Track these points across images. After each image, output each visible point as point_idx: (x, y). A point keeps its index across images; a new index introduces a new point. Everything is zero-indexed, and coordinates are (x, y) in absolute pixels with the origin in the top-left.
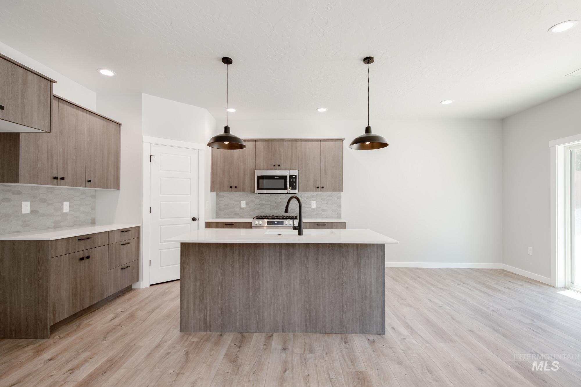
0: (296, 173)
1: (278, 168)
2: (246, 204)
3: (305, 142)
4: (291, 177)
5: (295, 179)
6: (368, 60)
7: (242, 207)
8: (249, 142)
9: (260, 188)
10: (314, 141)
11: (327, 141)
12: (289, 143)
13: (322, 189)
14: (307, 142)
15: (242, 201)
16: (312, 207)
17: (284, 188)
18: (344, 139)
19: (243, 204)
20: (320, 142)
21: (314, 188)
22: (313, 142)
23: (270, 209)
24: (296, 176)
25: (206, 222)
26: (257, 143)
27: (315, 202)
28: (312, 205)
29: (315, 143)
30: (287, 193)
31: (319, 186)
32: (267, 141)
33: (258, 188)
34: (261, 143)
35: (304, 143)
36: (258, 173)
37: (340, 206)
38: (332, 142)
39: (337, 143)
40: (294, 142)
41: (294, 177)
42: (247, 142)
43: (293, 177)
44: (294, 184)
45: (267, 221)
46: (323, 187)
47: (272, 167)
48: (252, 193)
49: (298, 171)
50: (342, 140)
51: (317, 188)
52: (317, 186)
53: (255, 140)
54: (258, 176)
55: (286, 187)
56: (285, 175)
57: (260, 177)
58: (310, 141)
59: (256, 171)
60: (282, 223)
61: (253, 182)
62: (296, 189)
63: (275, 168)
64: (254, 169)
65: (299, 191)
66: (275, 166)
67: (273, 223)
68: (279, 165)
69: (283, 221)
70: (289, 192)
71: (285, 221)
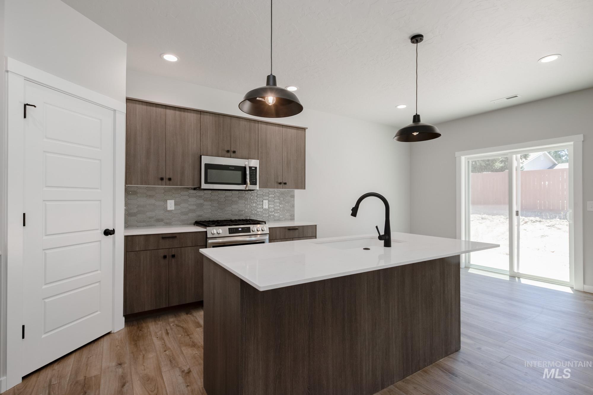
0: (254, 163)
1: (232, 155)
2: (175, 205)
3: (265, 126)
4: (250, 168)
5: (254, 172)
6: (416, 38)
7: (169, 209)
8: (190, 112)
9: (209, 181)
10: (276, 126)
11: (289, 128)
12: (246, 123)
13: (284, 186)
14: (267, 126)
15: (168, 201)
17: (240, 182)
18: (307, 128)
19: (171, 205)
20: (282, 128)
21: (276, 184)
23: (210, 211)
24: (256, 168)
25: (125, 236)
26: (202, 116)
27: (267, 201)
28: (264, 206)
29: (277, 128)
31: (281, 182)
32: (217, 115)
33: (206, 182)
34: (208, 116)
36: (206, 160)
37: (293, 206)
38: (295, 130)
39: (300, 132)
40: (252, 124)
41: (254, 168)
42: (188, 112)
43: (252, 168)
44: (254, 178)
45: (229, 229)
46: (285, 184)
47: (225, 153)
48: (195, 189)
49: (259, 160)
50: (304, 129)
51: (279, 185)
52: (279, 182)
53: (201, 112)
54: (206, 165)
55: (244, 182)
56: (244, 166)
57: (208, 166)
58: (271, 125)
59: (202, 156)
60: (248, 230)
61: (197, 173)
62: (256, 184)
63: (229, 154)
64: (200, 153)
65: (259, 188)
66: (228, 151)
67: (236, 231)
68: (234, 152)
69: (249, 228)
70: (247, 189)
71: (251, 227)
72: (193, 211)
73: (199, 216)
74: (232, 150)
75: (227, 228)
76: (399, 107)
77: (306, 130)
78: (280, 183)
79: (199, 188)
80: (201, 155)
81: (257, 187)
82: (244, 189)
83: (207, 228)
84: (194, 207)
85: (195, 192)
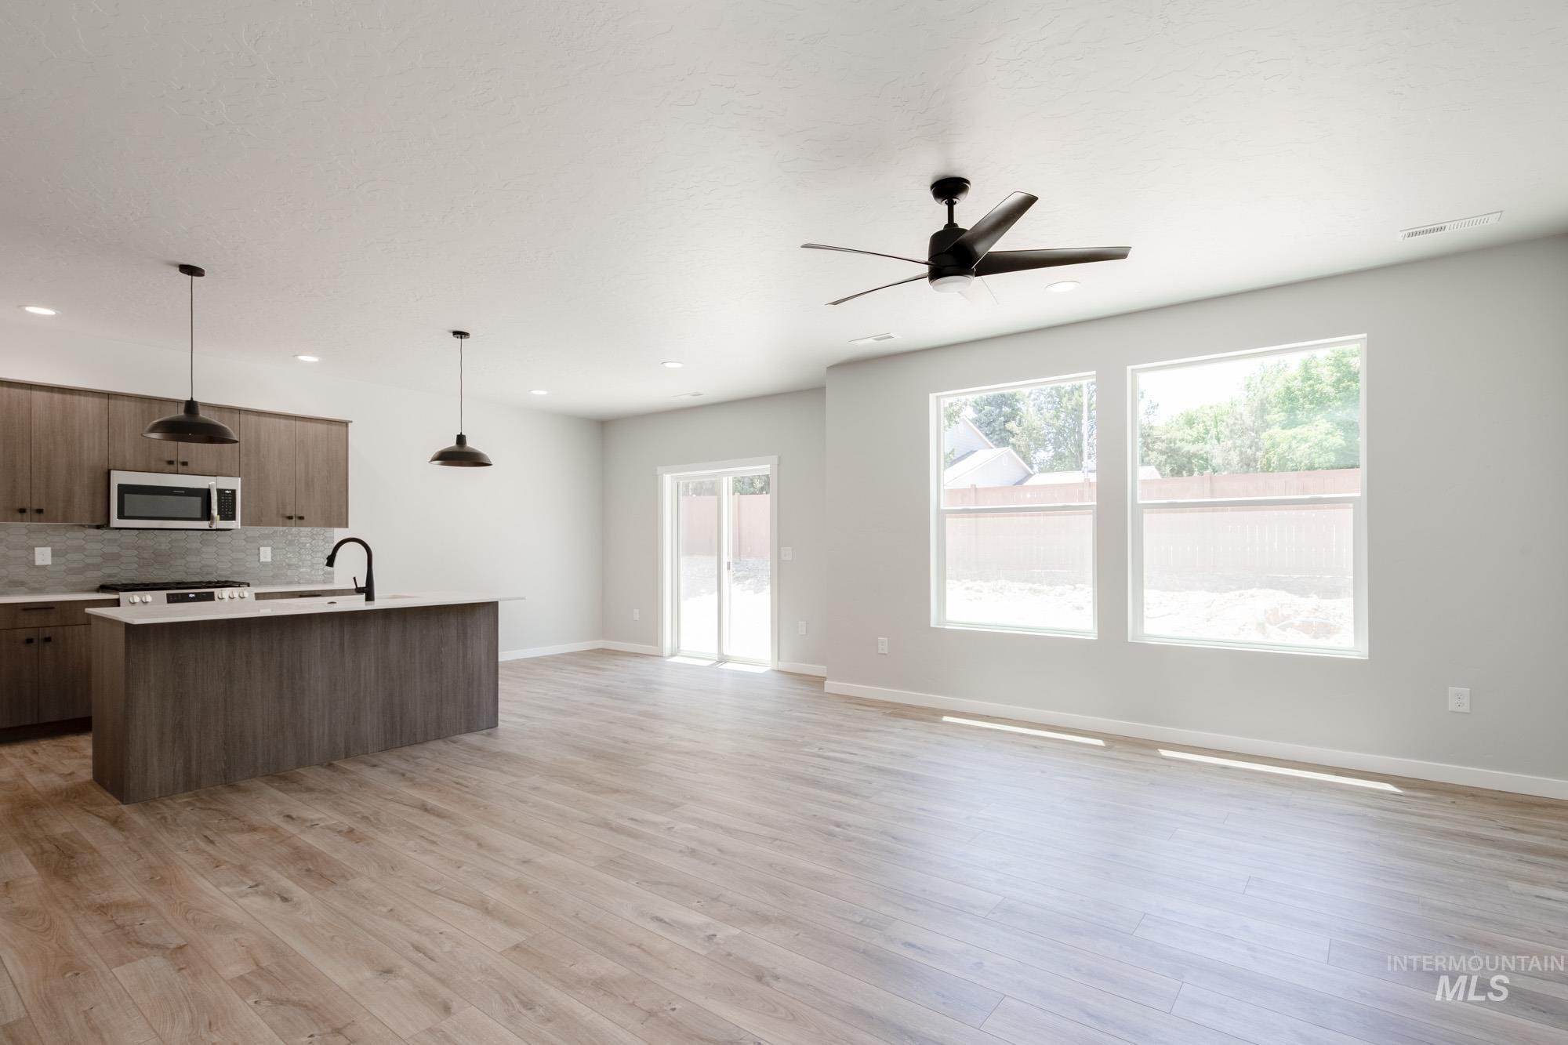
0: (234, 483)
1: (181, 468)
2: (52, 556)
3: (257, 417)
4: (220, 492)
5: (231, 498)
6: (460, 336)
7: (39, 562)
8: (86, 396)
9: (126, 514)
10: (280, 418)
11: (311, 422)
13: (298, 521)
14: (261, 418)
15: (36, 548)
16: (262, 560)
17: (199, 516)
18: (351, 422)
19: (43, 556)
20: (293, 422)
21: (281, 519)
22: (277, 420)
24: (234, 491)
26: (112, 402)
27: (269, 549)
28: (261, 557)
29: (283, 422)
30: (209, 528)
31: (293, 514)
32: (146, 401)
33: (121, 516)
34: (126, 403)
35: (252, 418)
36: (119, 478)
38: (324, 424)
39: (335, 428)
40: (227, 415)
42: (80, 395)
43: (228, 492)
44: (228, 509)
45: (167, 594)
46: (301, 518)
47: (164, 465)
48: (98, 527)
49: (240, 479)
50: (345, 424)
51: (288, 521)
52: (288, 515)
53: (109, 395)
54: (120, 486)
55: (207, 516)
56: (207, 487)
57: (124, 489)
58: (270, 417)
59: (112, 472)
60: (210, 597)
61: (100, 500)
62: (233, 518)
63: (172, 468)
64: (107, 464)
65: (241, 525)
66: (171, 463)
67: (184, 599)
68: (185, 464)
69: (213, 593)
70: (214, 527)
71: (217, 591)
72: (96, 567)
73: (110, 576)
74: (181, 459)
75: (165, 592)
76: (535, 392)
77: (350, 424)
78: (290, 518)
79: (105, 525)
80: (111, 466)
81: (235, 524)
82: (208, 528)
83: (121, 593)
84: (99, 560)
85: (100, 532)
